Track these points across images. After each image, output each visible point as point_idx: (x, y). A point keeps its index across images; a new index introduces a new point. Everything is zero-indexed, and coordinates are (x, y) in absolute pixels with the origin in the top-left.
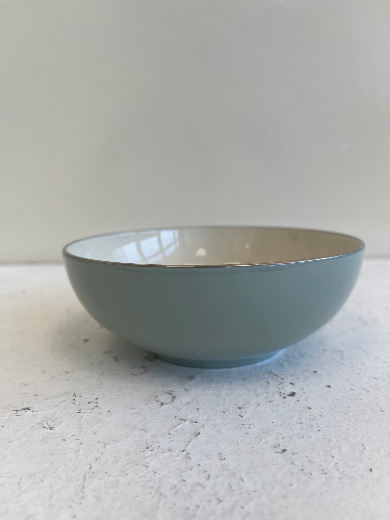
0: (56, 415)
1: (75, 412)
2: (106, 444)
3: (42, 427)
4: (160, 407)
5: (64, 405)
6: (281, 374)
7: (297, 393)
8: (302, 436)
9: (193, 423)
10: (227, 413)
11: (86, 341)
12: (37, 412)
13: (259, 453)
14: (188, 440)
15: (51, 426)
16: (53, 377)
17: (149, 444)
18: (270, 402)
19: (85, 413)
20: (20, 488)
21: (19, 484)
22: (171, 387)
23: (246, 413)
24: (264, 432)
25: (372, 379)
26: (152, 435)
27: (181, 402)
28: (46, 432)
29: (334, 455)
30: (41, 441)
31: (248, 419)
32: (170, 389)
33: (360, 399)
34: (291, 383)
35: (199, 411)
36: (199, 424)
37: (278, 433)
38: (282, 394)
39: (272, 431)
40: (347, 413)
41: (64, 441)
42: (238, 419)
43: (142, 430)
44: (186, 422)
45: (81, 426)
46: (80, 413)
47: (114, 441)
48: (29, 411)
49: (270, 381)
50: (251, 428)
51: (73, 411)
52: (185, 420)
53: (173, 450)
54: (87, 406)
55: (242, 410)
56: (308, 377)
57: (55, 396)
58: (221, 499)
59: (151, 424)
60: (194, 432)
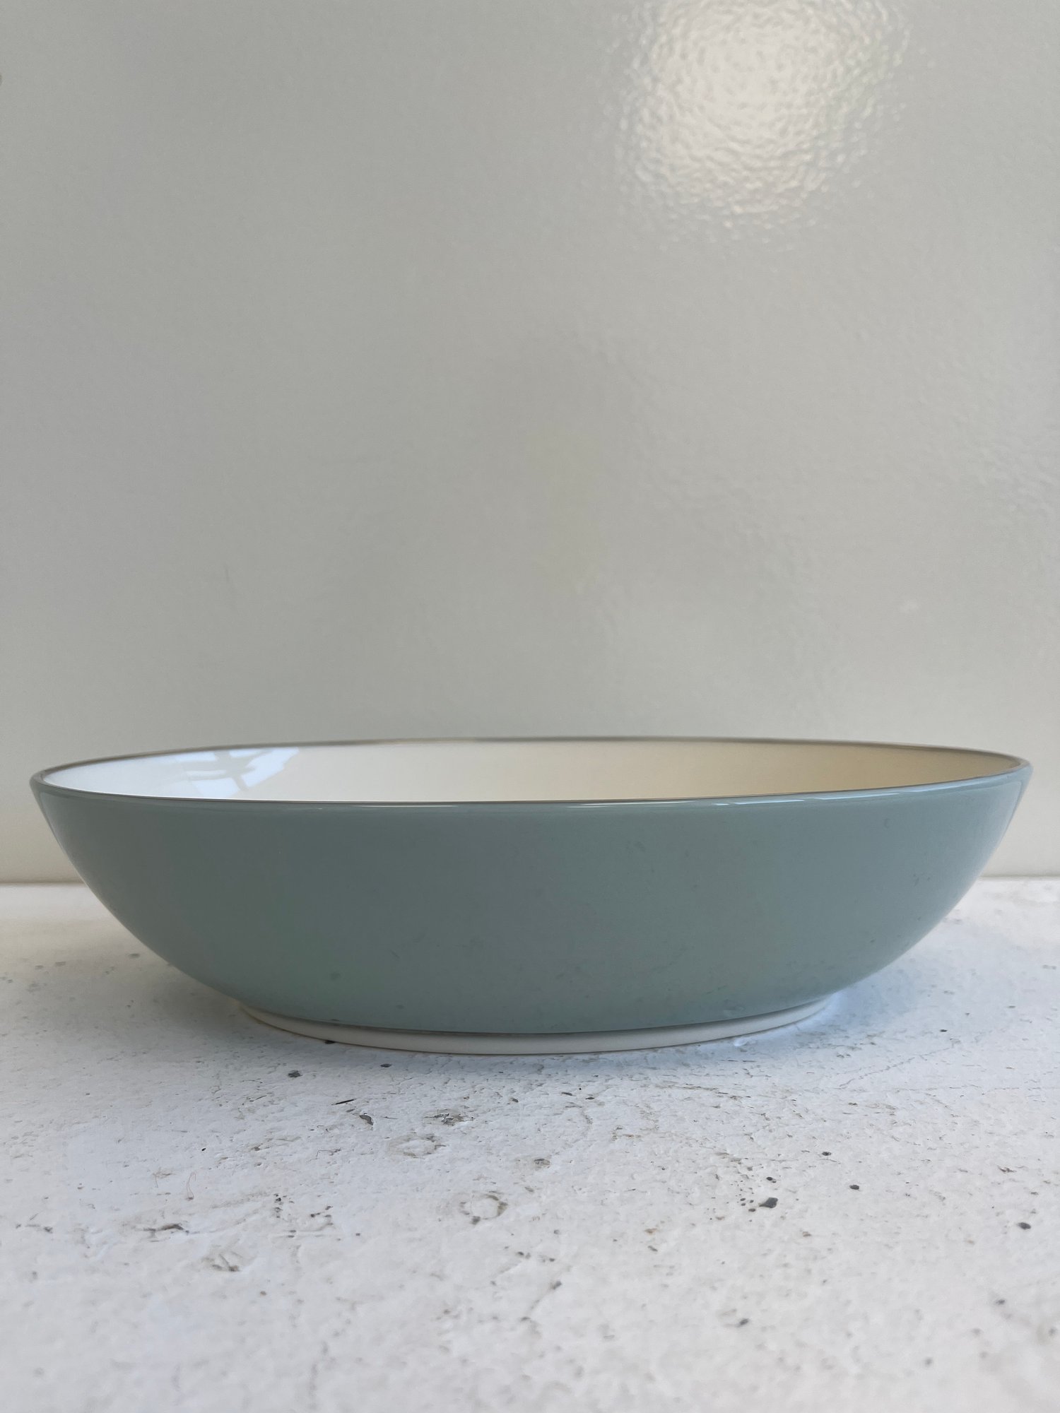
1: (282, 1234)
2: (355, 1303)
4: (472, 1225)
5: (256, 1220)
7: (780, 1201)
9: (544, 1262)
10: (621, 1242)
12: (197, 1235)
13: (689, 1326)
14: (535, 1298)
15: (231, 1264)
16: (226, 1158)
17: (449, 1304)
18: (720, 1219)
19: (304, 1237)
23: (664, 1241)
24: (702, 1283)
25: (955, 1172)
26: (455, 1286)
27: (519, 1215)
28: (223, 1276)
30: (212, 1294)
31: (668, 1254)
32: (493, 1188)
33: (923, 1217)
34: (770, 1179)
35: (558, 1237)
36: (558, 1263)
37: (733, 1285)
38: (747, 1202)
39: (721, 1281)
40: (891, 1246)
41: (263, 1297)
42: (645, 1255)
43: (432, 1275)
44: (531, 1260)
45: (299, 1265)
46: (292, 1237)
47: (373, 1297)
48: (180, 1231)
49: (720, 1173)
51: (278, 1233)
52: (528, 1256)
53: (502, 1316)
54: (307, 1222)
55: (656, 1235)
56: (810, 1167)
57: (235, 1201)
59: (451, 1263)
60: (549, 1281)
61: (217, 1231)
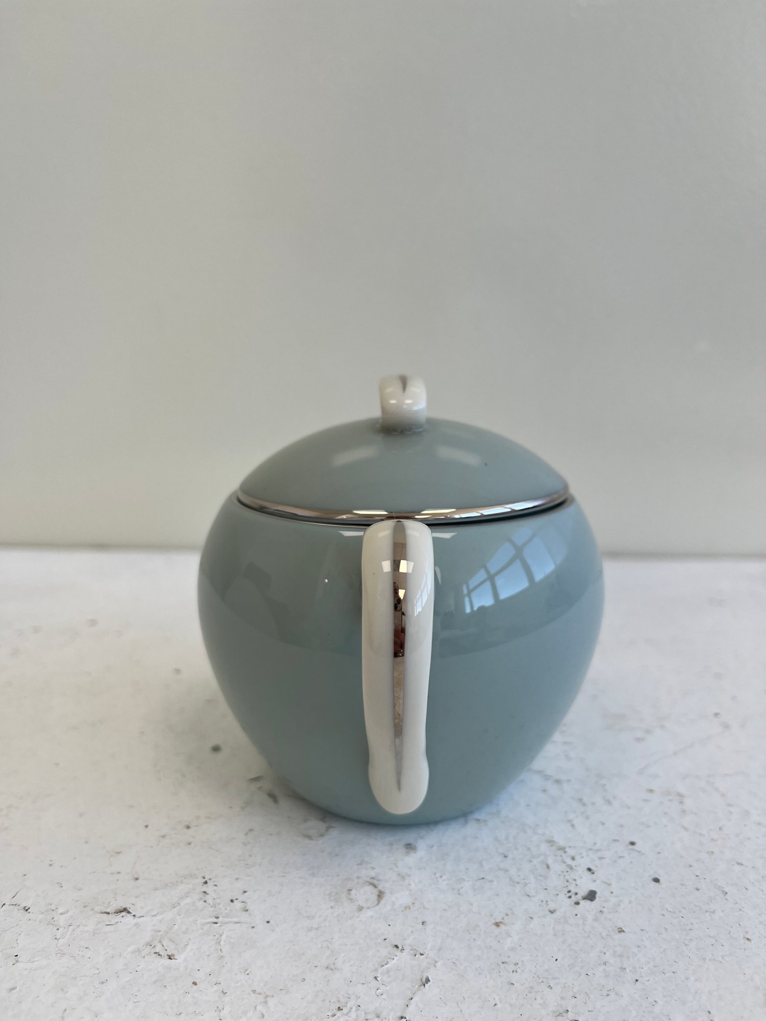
0: (176, 927)
3: (155, 953)
6: (570, 847)
8: (605, 993)
10: (474, 935)
11: (216, 749)
12: (142, 919)
14: (409, 994)
18: (552, 912)
19: (226, 923)
22: (374, 868)
23: (508, 934)
25: (733, 865)
27: (393, 904)
31: (513, 949)
32: (372, 874)
34: (589, 870)
35: (425, 929)
42: (494, 950)
43: (327, 968)
45: (222, 954)
46: (216, 923)
48: (128, 915)
49: (550, 862)
50: (519, 970)
51: (205, 919)
52: (403, 950)
53: (384, 1014)
54: (228, 908)
55: (502, 929)
57: (171, 883)
59: (342, 955)
60: (419, 977)
61: (157, 914)
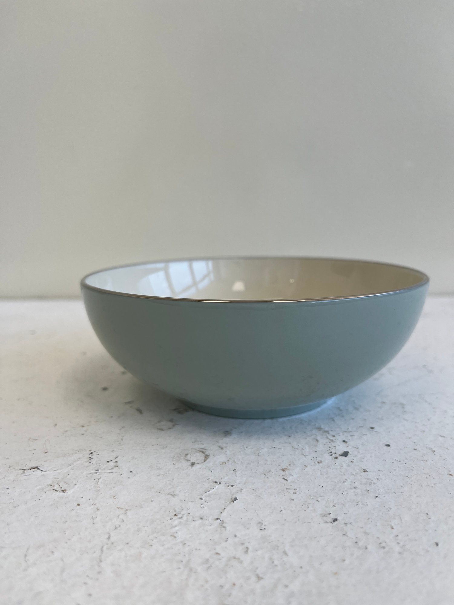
0: (69, 476)
1: (91, 472)
2: (127, 510)
3: (53, 489)
4: (190, 467)
5: (78, 464)
6: (332, 431)
7: (350, 453)
8: (356, 503)
9: (228, 487)
10: (268, 475)
11: (105, 389)
12: (47, 472)
13: (306, 522)
15: (63, 489)
16: (67, 431)
17: (178, 510)
18: (319, 463)
19: (103, 473)
20: (26, 561)
21: (25, 556)
22: (203, 444)
23: (291, 475)
24: (312, 498)
26: (180, 500)
28: (58, 495)
29: (393, 525)
30: (52, 505)
31: (293, 482)
32: (202, 447)
33: (425, 461)
34: (344, 441)
35: (235, 473)
36: (236, 488)
37: (328, 499)
38: (333, 453)
39: (322, 496)
40: (409, 477)
41: (78, 507)
42: (281, 483)
43: (169, 494)
44: (221, 486)
45: (98, 489)
47: (137, 506)
48: (38, 470)
49: (319, 438)
50: (297, 492)
51: (89, 471)
52: (220, 483)
53: (205, 517)
54: (105, 466)
55: (287, 472)
56: (364, 435)
58: (261, 576)
59: (179, 488)
60: (230, 498)
61: (57, 470)
